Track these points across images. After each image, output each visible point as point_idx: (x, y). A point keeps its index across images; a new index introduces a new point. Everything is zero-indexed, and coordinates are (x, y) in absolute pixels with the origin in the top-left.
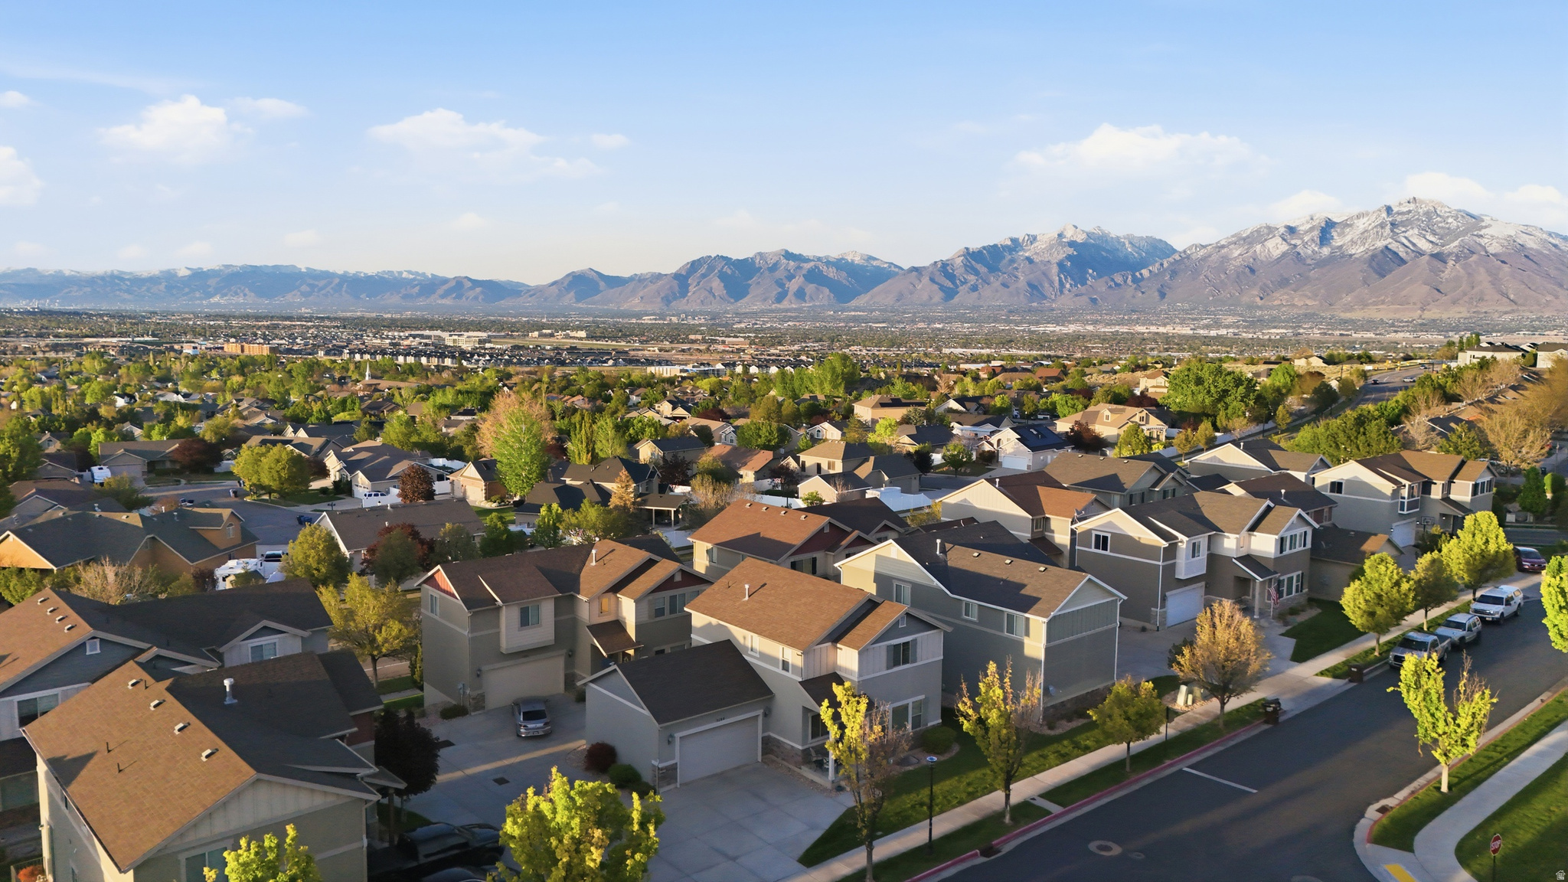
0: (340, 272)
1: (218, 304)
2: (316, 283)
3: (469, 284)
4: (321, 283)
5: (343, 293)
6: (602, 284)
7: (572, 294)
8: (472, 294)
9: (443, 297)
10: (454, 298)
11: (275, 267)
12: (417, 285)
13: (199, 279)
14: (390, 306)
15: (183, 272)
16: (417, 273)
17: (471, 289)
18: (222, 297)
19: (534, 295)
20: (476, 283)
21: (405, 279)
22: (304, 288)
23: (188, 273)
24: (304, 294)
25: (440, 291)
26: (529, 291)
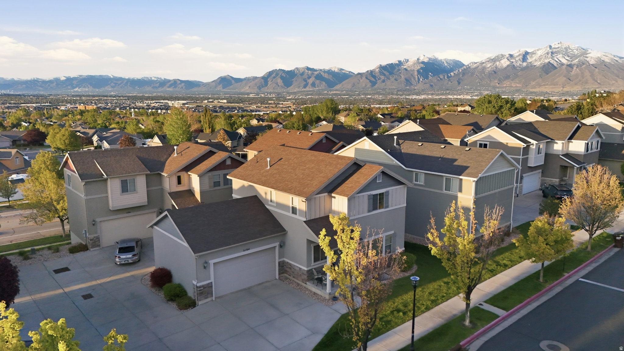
0: (127, 78)
1: (77, 91)
2: (117, 82)
3: (179, 82)
4: (119, 82)
5: (129, 86)
6: (233, 81)
7: (221, 85)
8: (180, 86)
9: (169, 87)
10: (174, 88)
11: (100, 76)
12: (158, 83)
13: (70, 81)
14: (148, 91)
15: (63, 78)
16: (158, 78)
17: (180, 84)
18: (79, 88)
19: (206, 86)
20: (182, 82)
21: (153, 80)
22: (113, 84)
23: (65, 78)
24: (112, 87)
25: (168, 85)
26: (203, 84)
